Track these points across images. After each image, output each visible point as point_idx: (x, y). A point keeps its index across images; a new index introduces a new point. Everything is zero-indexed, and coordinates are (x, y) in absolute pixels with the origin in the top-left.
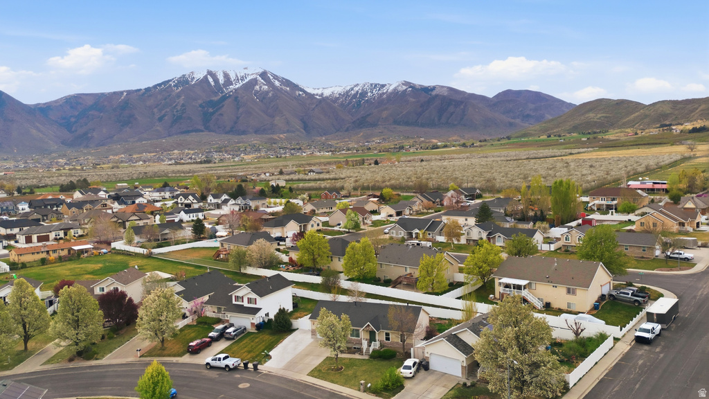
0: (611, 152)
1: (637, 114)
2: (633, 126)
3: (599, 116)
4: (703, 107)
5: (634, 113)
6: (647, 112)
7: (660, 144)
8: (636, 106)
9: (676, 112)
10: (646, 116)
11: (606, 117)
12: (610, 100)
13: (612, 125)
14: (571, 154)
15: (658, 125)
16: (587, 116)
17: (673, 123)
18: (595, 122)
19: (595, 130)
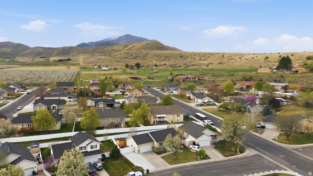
0: (32, 68)
1: (28, 51)
2: (27, 56)
3: (9, 50)
4: (56, 51)
5: (27, 50)
6: (33, 51)
7: (50, 65)
8: (27, 48)
9: (45, 52)
10: (33, 53)
11: (13, 51)
12: (13, 43)
13: (17, 55)
14: (10, 67)
15: (40, 57)
16: (3, 49)
17: (47, 57)
18: (8, 53)
19: (9, 56)
